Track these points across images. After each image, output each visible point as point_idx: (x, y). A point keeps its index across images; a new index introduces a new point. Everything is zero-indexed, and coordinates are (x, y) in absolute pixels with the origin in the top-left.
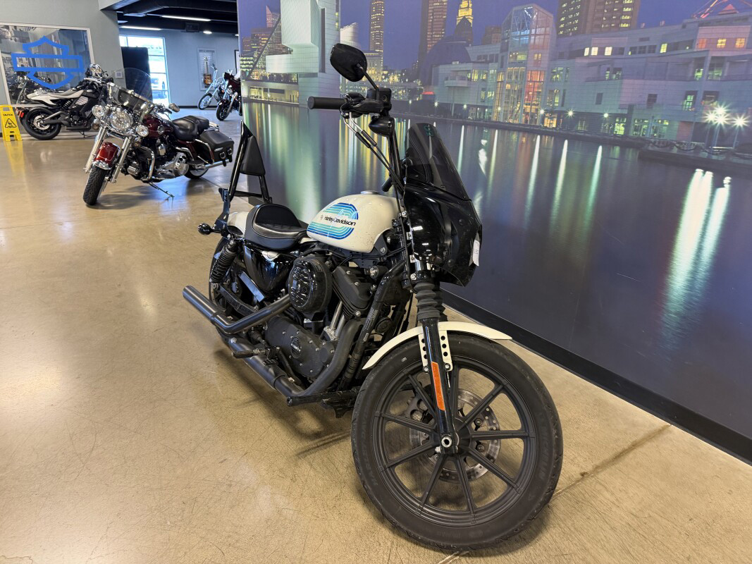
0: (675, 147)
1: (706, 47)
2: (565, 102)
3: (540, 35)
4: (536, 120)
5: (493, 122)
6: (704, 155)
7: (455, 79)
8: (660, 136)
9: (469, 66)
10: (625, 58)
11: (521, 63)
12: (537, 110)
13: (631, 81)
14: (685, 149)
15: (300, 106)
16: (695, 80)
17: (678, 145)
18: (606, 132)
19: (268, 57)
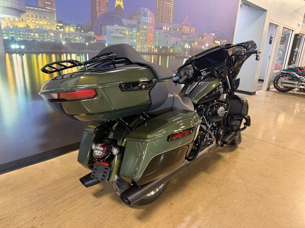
0: (181, 54)
3: (151, 20)
9: (124, 28)
10: (171, 31)
11: (145, 29)
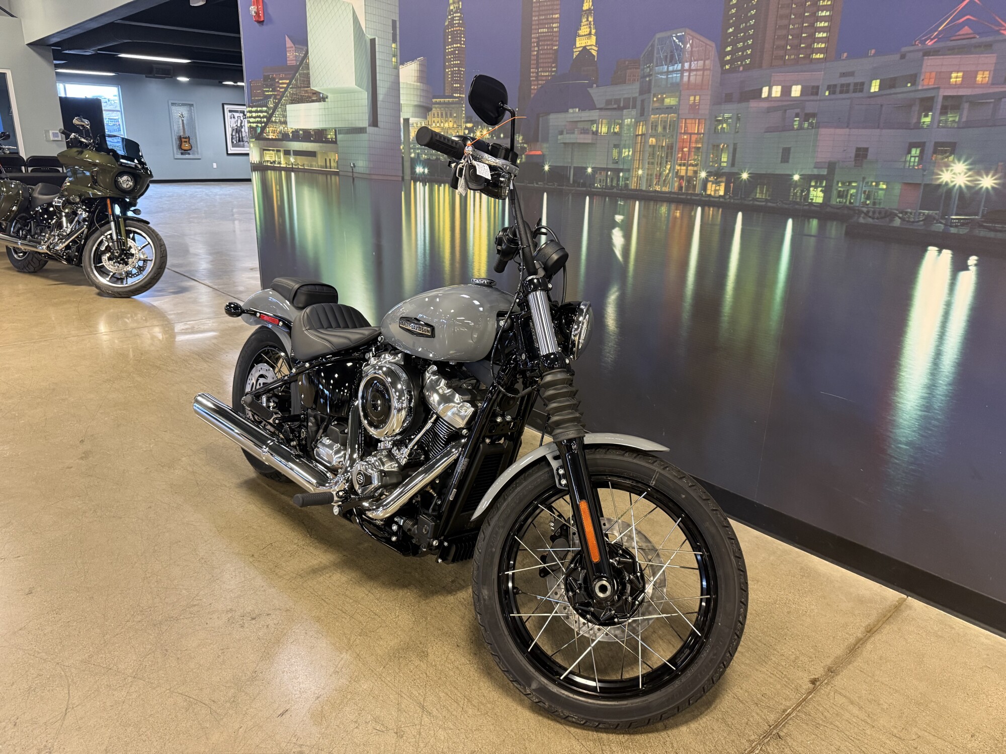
0: (897, 218)
1: (934, 85)
2: (737, 160)
3: (697, 70)
4: (695, 186)
5: (632, 190)
6: (939, 227)
7: (573, 133)
8: (874, 203)
9: (594, 114)
10: (819, 100)
12: (696, 172)
13: (832, 131)
14: (912, 220)
15: (341, 173)
16: (922, 128)
17: (900, 215)
18: (798, 200)
19: (289, 107)
